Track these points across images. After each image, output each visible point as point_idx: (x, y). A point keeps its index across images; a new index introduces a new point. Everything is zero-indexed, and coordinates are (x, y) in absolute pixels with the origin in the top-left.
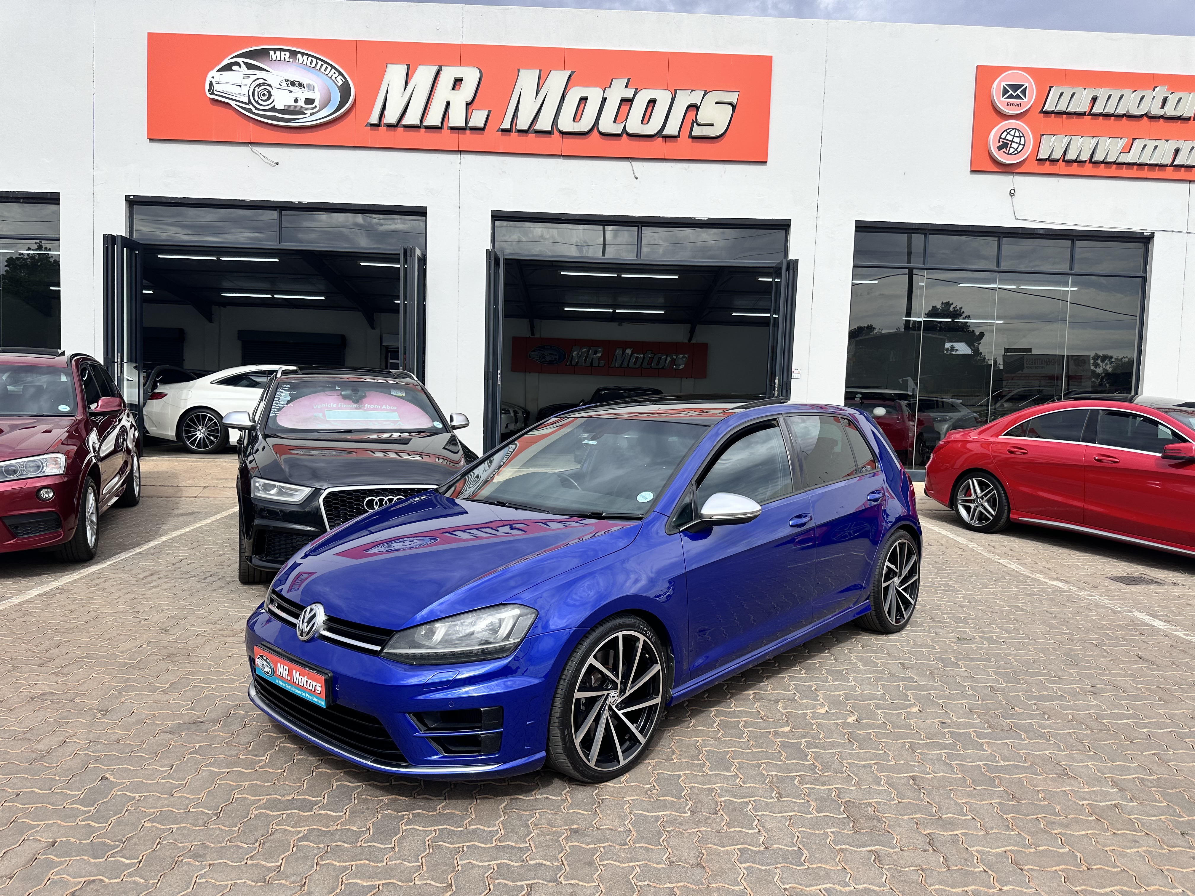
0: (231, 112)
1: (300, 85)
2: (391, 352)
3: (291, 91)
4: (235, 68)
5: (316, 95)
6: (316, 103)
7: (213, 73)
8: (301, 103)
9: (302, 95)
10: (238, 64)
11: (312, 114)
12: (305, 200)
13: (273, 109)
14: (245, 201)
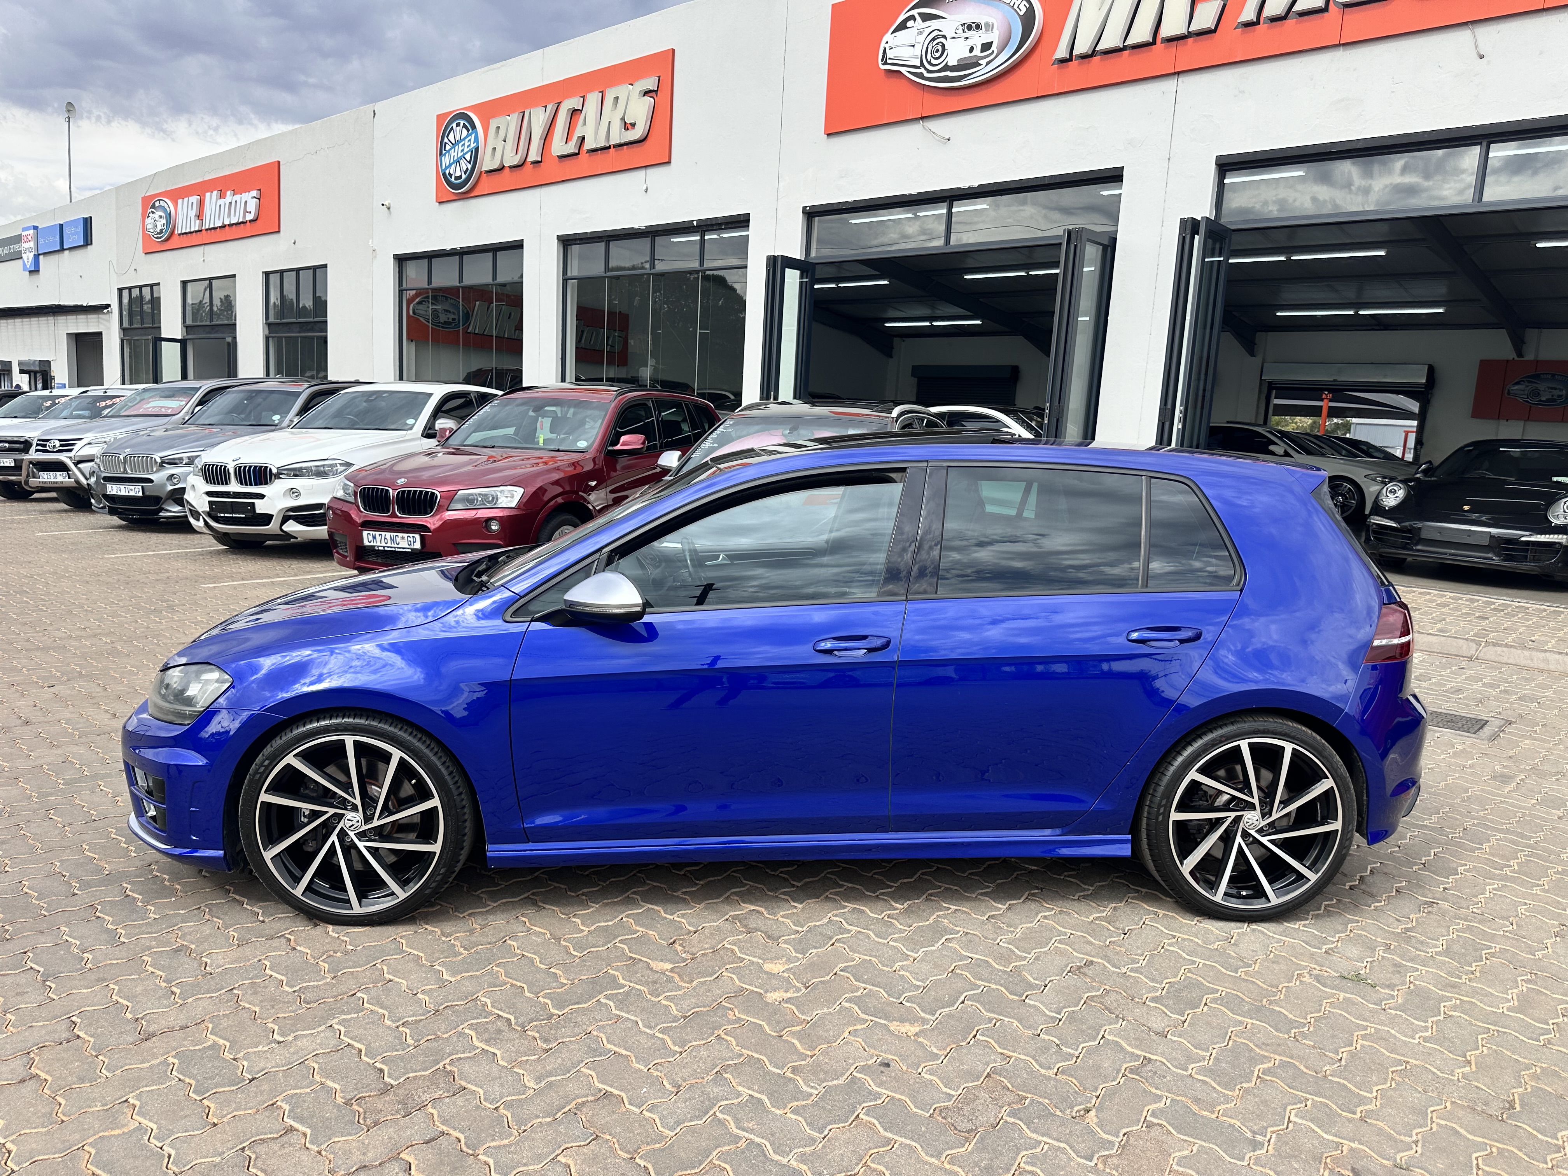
0: (904, 81)
1: (978, 27)
2: (1276, 388)
3: (967, 38)
4: (910, 24)
5: (994, 37)
6: (994, 47)
7: (888, 37)
8: (977, 52)
9: (978, 39)
10: (912, 18)
11: (988, 63)
12: (975, 183)
13: (946, 68)
14: (912, 195)
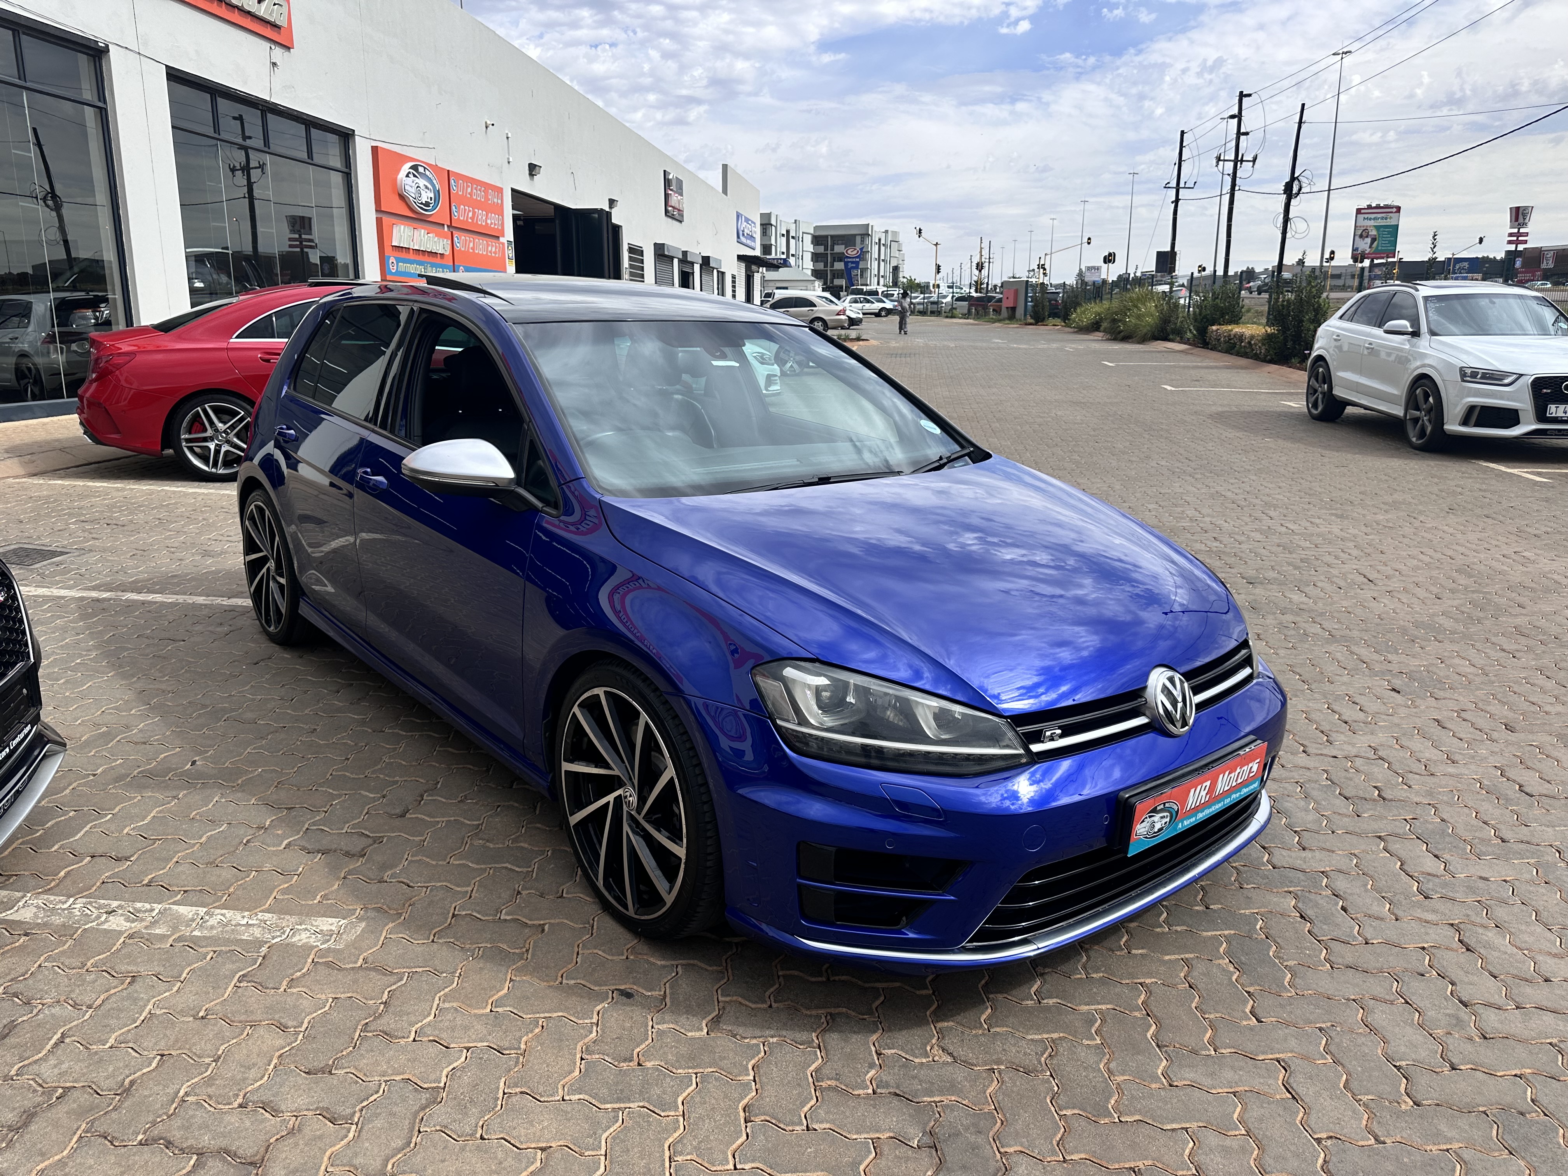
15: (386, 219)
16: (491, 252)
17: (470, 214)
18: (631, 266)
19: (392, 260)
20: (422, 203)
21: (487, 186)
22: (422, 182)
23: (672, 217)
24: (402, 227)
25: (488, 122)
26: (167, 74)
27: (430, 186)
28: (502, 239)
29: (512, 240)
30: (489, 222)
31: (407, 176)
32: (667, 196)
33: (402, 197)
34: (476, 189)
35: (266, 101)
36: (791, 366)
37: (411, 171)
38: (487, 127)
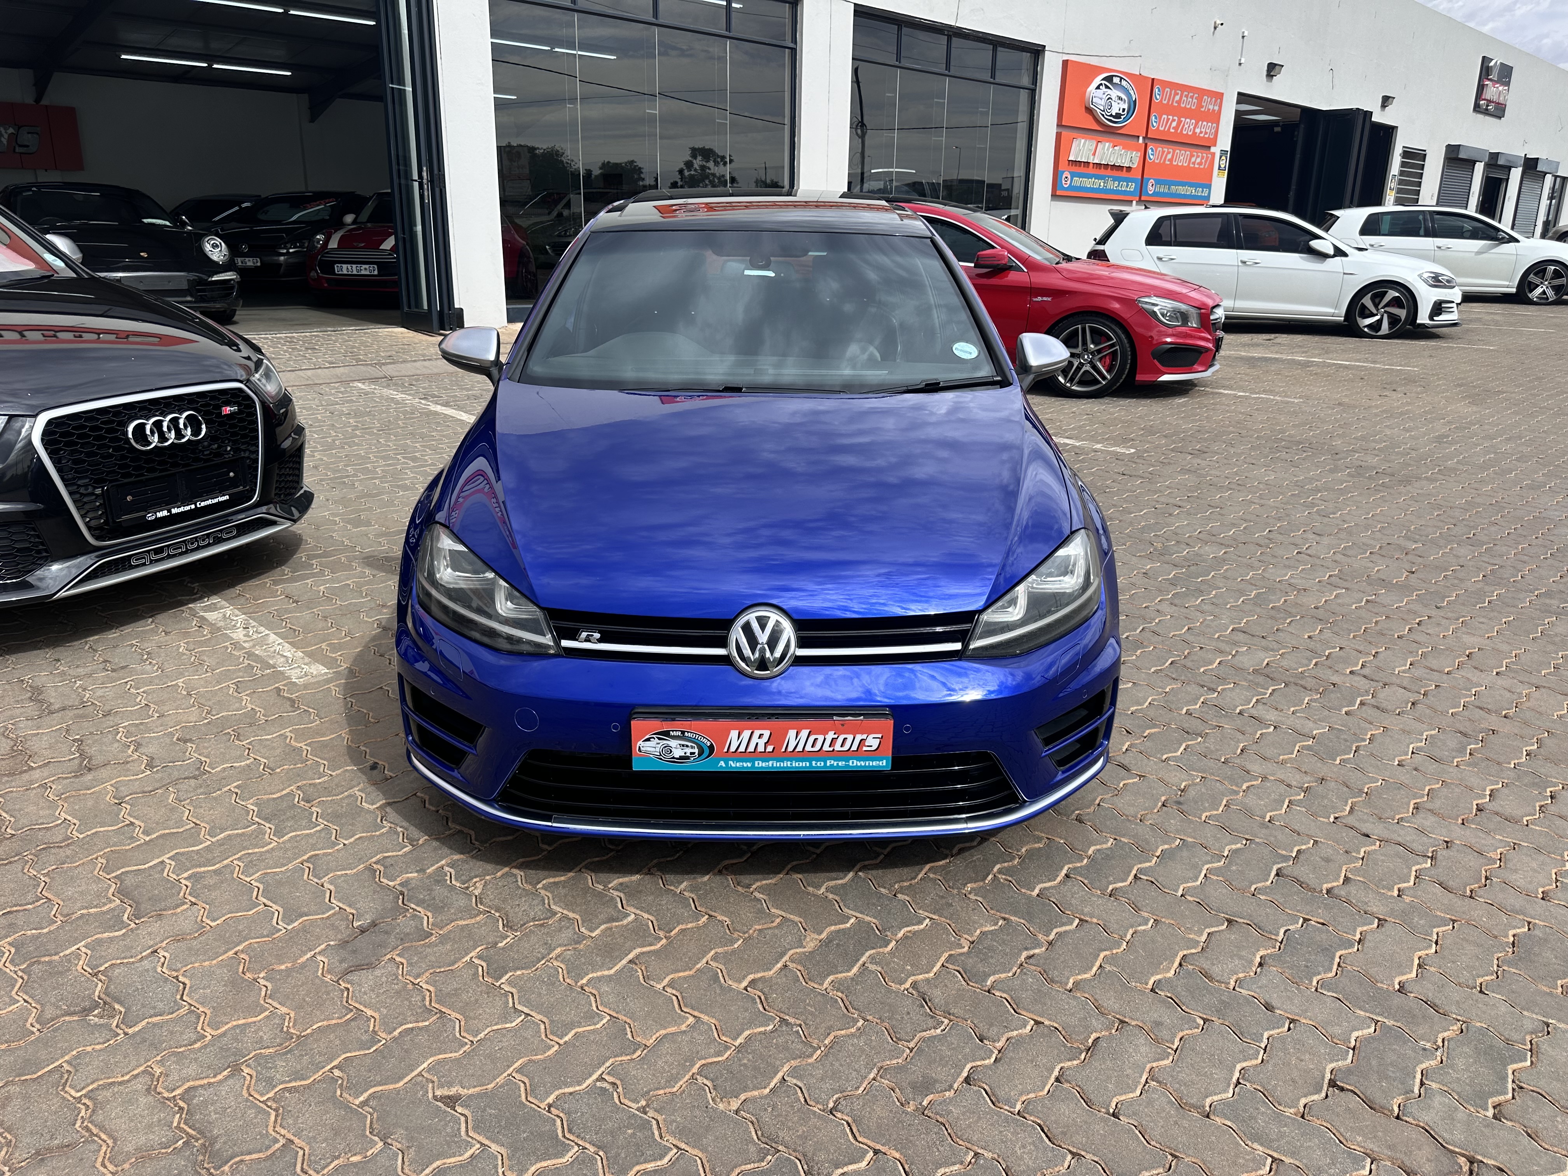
15: (1065, 133)
16: (1194, 163)
17: (1174, 124)
18: (1402, 173)
19: (1067, 174)
20: (1111, 115)
21: (1202, 93)
22: (1114, 93)
23: (1486, 112)
24: (1083, 141)
25: (1219, 22)
26: (855, 11)
27: (1124, 97)
28: (1213, 149)
29: (1229, 149)
30: (1198, 131)
31: (1098, 88)
32: (1481, 88)
33: (1089, 111)
34: (1187, 96)
35: (950, 26)
36: (1544, 293)
37: (1103, 82)
38: (1215, 28)
